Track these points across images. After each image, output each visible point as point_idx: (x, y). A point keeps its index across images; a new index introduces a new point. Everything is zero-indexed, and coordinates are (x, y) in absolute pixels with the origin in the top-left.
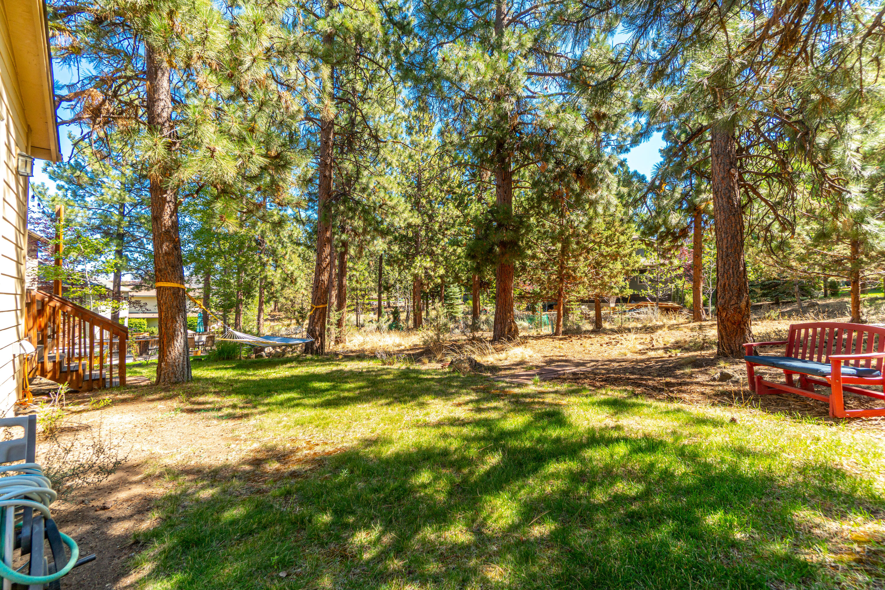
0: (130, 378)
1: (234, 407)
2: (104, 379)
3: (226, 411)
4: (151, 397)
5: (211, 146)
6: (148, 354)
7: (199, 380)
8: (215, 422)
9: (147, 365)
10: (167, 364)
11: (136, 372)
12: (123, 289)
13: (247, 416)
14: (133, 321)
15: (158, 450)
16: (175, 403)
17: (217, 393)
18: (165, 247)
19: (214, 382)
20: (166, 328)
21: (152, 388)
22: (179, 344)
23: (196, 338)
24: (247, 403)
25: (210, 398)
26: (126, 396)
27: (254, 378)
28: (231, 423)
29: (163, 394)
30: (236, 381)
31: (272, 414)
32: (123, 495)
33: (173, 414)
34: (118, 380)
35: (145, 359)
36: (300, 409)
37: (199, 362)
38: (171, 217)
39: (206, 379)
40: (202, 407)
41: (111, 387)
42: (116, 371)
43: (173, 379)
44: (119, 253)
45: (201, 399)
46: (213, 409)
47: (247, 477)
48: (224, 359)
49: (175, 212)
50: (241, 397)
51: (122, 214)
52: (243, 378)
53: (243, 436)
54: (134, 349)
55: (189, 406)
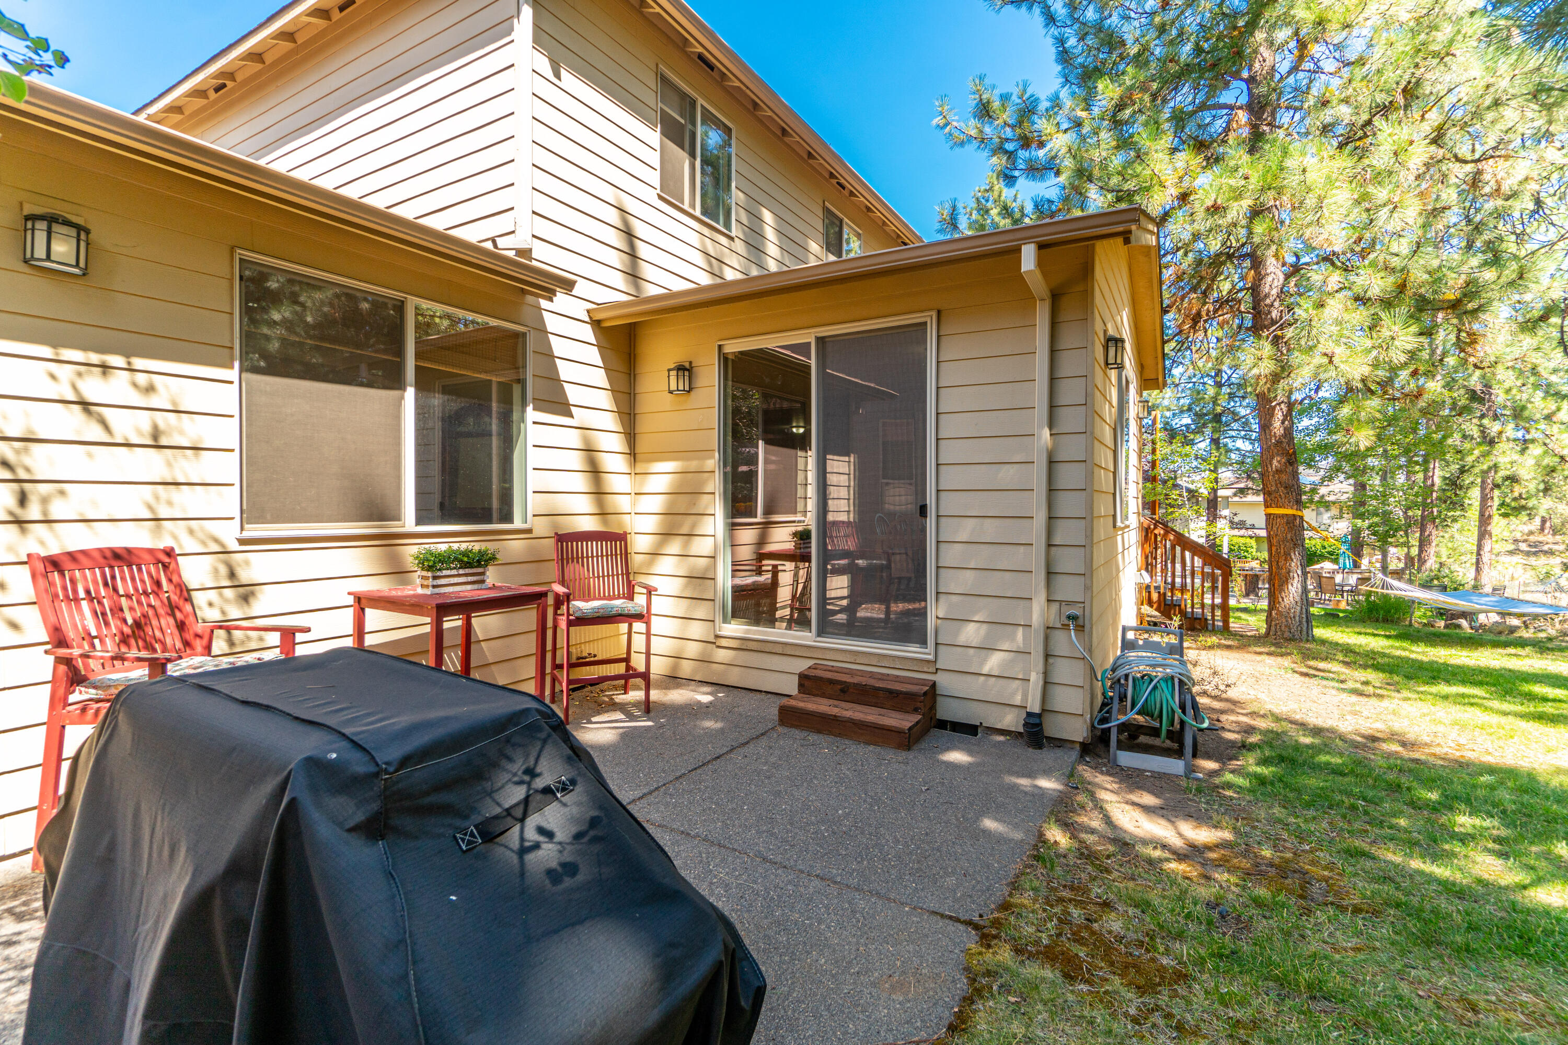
0: (1234, 625)
1: (1366, 683)
2: (1206, 620)
3: (1350, 685)
4: (1258, 649)
5: (1329, 351)
6: (1257, 595)
7: (1323, 642)
8: (1334, 692)
9: (1255, 611)
10: (1280, 613)
11: (1239, 618)
12: (1221, 493)
13: (1381, 696)
14: (1235, 540)
15: (1262, 696)
16: (1286, 662)
17: (1347, 664)
18: (1275, 462)
19: (1348, 650)
20: (1278, 567)
21: (1258, 640)
22: (1293, 590)
23: (1338, 578)
24: (1388, 684)
25: (1335, 667)
26: (1230, 643)
27: (1419, 657)
28: (1354, 698)
29: (1273, 649)
30: (1384, 655)
31: (1420, 704)
32: (1233, 718)
33: (1282, 672)
34: (1220, 624)
35: (1253, 602)
36: (1476, 711)
37: (1332, 618)
38: (1283, 423)
39: (1337, 644)
40: (1321, 674)
41: (1213, 630)
42: (1218, 613)
43: (1287, 634)
44: (1215, 442)
45: (1322, 665)
46: (1333, 679)
47: (1355, 745)
48: (1377, 620)
49: (1288, 415)
50: (1381, 675)
51: (1219, 385)
52: (1398, 653)
53: (1365, 713)
54: (1238, 585)
55: (1305, 670)
